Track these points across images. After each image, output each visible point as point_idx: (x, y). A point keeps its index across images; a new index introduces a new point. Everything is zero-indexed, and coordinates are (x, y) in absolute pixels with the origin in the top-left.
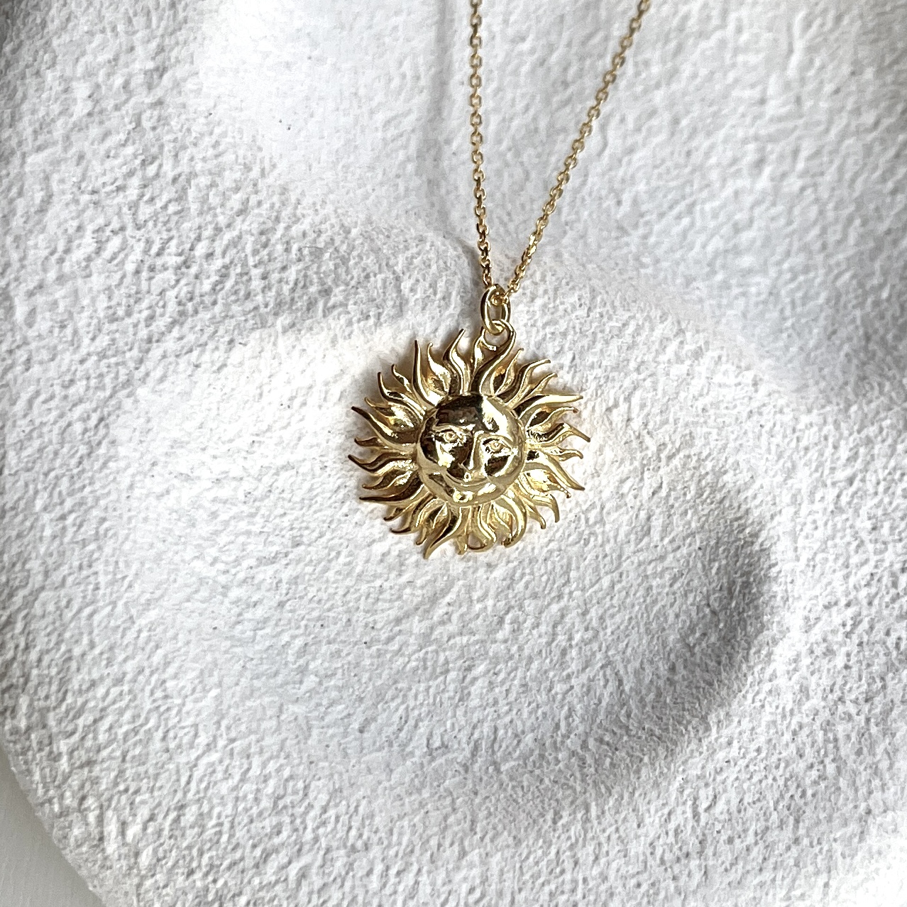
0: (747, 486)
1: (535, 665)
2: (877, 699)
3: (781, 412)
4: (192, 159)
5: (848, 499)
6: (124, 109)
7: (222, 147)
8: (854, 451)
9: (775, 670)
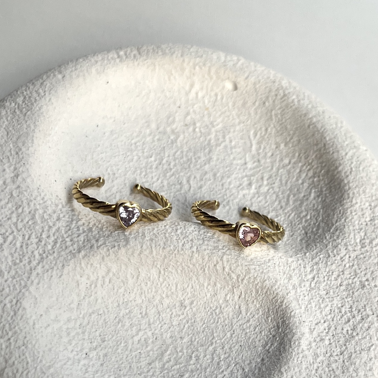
0: (275, 285)
1: (208, 370)
2: (345, 353)
3: (281, 258)
4: (35, 204)
5: (314, 285)
6: (5, 191)
7: (45, 199)
8: (312, 267)
9: (303, 349)
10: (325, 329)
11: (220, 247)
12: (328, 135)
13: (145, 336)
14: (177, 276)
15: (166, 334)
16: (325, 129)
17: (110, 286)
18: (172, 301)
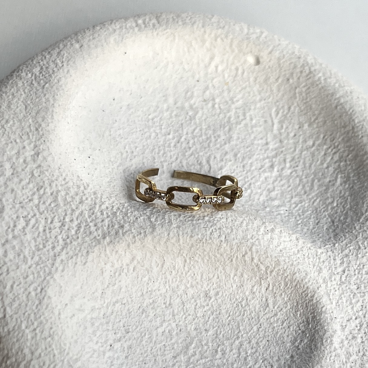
0: (305, 277)
1: (235, 365)
3: (310, 249)
4: (56, 185)
5: (345, 278)
6: (26, 170)
7: (67, 180)
8: (342, 260)
9: (335, 347)
10: (357, 327)
11: (249, 237)
12: (356, 118)
13: (169, 328)
14: (203, 266)
15: (190, 325)
16: (353, 111)
17: (135, 274)
18: (197, 291)
